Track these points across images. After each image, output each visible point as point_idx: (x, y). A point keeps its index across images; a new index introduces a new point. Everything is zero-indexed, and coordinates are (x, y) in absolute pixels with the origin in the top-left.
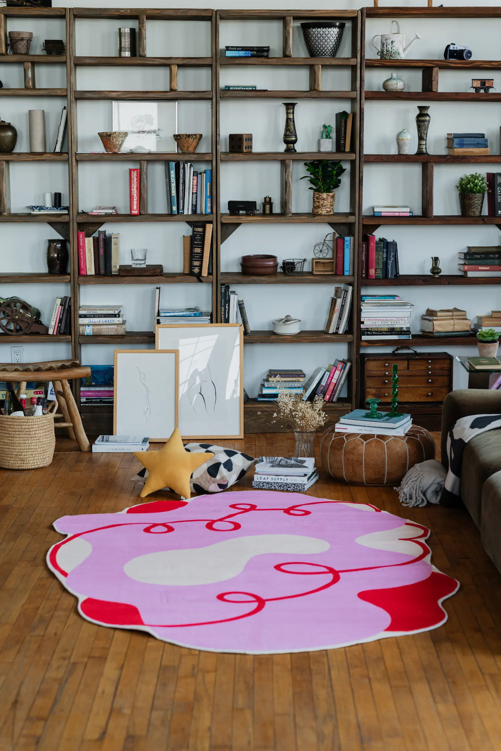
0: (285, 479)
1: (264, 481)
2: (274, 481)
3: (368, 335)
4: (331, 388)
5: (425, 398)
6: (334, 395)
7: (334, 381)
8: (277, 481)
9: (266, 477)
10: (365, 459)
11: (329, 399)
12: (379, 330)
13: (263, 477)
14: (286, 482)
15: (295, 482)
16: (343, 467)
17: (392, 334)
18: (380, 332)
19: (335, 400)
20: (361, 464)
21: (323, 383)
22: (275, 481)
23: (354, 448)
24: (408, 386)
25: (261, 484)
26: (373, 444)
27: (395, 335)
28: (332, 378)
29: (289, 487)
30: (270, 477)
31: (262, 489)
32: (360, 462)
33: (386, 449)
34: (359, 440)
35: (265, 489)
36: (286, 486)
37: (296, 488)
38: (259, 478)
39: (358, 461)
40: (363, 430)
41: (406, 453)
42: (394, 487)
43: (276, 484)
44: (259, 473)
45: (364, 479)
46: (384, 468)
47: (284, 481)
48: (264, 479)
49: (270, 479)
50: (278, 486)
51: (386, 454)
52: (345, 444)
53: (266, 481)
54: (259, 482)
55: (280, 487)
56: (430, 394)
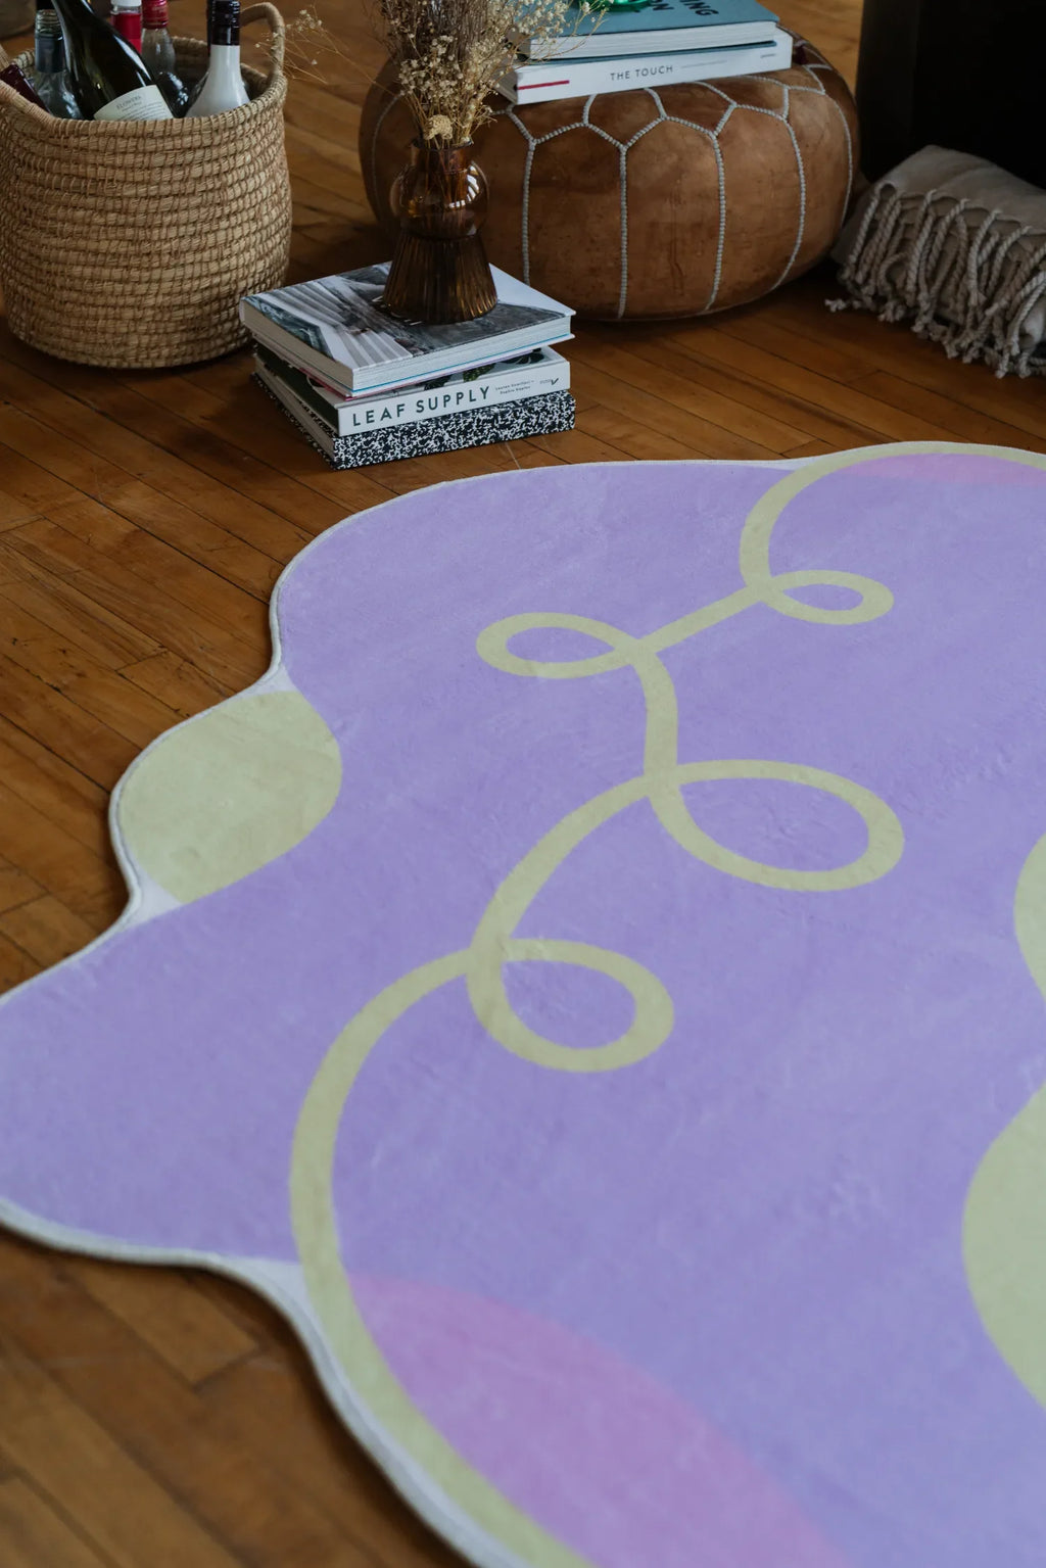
0: (477, 394)
1: (387, 423)
2: (428, 414)
8: (440, 411)
9: (391, 404)
10: (729, 212)
13: (378, 407)
14: (480, 403)
15: (518, 396)
16: (625, 263)
20: (713, 234)
22: (433, 414)
23: (679, 171)
25: (376, 445)
26: (746, 134)
29: (503, 427)
30: (410, 400)
31: (383, 462)
32: (706, 229)
33: (796, 146)
34: (684, 128)
35: (396, 459)
36: (490, 425)
37: (534, 421)
38: (361, 418)
39: (699, 225)
40: (632, 74)
41: (846, 142)
42: (828, 302)
43: (446, 427)
44: (354, 395)
45: (713, 297)
46: (793, 230)
47: (471, 400)
48: (384, 416)
49: (411, 410)
50: (453, 431)
51: (801, 167)
52: (623, 159)
53: (394, 421)
54: (367, 434)
55: (465, 433)
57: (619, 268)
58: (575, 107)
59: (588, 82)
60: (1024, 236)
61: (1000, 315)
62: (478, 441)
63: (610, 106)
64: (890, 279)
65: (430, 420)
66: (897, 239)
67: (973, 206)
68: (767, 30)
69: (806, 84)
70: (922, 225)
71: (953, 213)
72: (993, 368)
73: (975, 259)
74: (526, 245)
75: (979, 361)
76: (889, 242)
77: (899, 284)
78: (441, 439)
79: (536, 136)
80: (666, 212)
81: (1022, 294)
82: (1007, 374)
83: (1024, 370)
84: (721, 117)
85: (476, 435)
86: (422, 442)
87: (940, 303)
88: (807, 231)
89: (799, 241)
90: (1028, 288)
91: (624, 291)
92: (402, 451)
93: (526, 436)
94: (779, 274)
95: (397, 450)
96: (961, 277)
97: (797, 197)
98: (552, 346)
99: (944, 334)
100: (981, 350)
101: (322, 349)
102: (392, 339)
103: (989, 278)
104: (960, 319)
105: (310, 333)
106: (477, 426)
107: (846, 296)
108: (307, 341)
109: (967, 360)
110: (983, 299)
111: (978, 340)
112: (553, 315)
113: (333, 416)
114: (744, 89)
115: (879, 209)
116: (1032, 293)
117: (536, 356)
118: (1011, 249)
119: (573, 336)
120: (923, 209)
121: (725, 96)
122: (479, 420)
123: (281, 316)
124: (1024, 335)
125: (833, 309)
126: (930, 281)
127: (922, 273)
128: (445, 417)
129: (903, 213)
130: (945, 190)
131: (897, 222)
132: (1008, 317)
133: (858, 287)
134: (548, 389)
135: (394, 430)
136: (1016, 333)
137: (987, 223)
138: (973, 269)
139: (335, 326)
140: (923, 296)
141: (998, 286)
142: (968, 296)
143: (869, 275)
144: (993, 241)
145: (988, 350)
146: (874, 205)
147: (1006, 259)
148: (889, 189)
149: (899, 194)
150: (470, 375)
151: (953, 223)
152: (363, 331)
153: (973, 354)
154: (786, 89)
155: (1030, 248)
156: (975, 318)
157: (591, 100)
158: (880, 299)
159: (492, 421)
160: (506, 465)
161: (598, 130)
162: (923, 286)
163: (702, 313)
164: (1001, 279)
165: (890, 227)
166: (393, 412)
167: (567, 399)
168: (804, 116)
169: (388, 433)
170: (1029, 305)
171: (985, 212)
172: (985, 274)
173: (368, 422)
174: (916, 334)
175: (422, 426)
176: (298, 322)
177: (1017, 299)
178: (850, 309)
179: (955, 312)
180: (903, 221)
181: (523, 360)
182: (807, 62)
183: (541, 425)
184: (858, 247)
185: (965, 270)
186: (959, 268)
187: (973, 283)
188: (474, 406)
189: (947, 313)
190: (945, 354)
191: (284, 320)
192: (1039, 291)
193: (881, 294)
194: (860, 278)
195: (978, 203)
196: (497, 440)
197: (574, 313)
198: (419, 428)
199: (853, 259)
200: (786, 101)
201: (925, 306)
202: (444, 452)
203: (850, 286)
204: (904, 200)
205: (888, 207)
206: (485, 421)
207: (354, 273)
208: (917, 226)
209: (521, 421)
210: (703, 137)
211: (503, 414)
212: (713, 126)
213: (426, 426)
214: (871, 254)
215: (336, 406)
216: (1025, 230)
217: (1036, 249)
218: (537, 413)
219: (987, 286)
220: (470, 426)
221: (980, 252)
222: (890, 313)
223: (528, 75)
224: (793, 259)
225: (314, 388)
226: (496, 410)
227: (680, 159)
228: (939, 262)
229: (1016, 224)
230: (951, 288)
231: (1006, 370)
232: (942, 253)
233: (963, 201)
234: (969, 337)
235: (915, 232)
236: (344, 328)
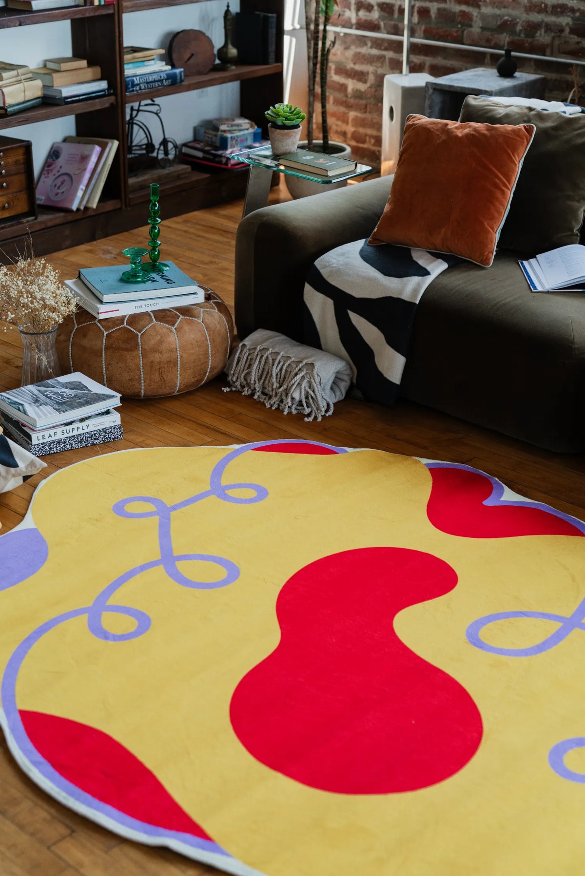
0: (85, 427)
1: (51, 439)
2: (66, 435)
8: (71, 434)
9: (52, 432)
10: (181, 356)
13: (47, 433)
14: (86, 430)
15: (101, 428)
16: (142, 376)
20: (175, 365)
22: (68, 435)
23: (161, 342)
25: (46, 447)
26: (186, 328)
29: (95, 439)
30: (59, 430)
31: (50, 454)
32: (173, 363)
33: (206, 331)
34: (162, 327)
35: (54, 453)
36: (90, 439)
37: (107, 436)
38: (40, 438)
39: (170, 362)
40: (143, 306)
41: (226, 329)
42: (223, 389)
43: (73, 440)
44: (38, 429)
45: (178, 388)
46: (207, 362)
47: (83, 430)
48: (49, 437)
49: (60, 434)
50: (76, 441)
51: (208, 339)
52: (139, 338)
53: (53, 438)
54: (43, 444)
55: (81, 442)
56: (6, 205)
57: (140, 378)
58: (121, 319)
59: (126, 310)
60: (293, 362)
61: (284, 391)
62: (86, 445)
63: (134, 319)
64: (245, 379)
65: (67, 437)
66: (248, 364)
67: (274, 351)
68: (194, 288)
69: (210, 308)
70: (256, 359)
71: (267, 354)
72: (283, 411)
73: (275, 371)
74: (104, 371)
75: (277, 409)
76: (244, 366)
77: (249, 381)
78: (72, 445)
79: (107, 329)
80: (156, 357)
81: (291, 383)
82: (288, 413)
83: (294, 412)
84: (176, 321)
85: (85, 442)
86: (64, 446)
87: (264, 388)
88: (212, 363)
89: (210, 366)
90: (293, 381)
91: (143, 387)
92: (56, 450)
93: (105, 442)
94: (202, 379)
95: (55, 449)
96: (270, 377)
97: (208, 350)
98: (113, 408)
99: (265, 399)
100: (278, 404)
101: (25, 413)
102: (52, 408)
103: (280, 378)
104: (271, 393)
105: (20, 407)
106: (85, 439)
107: (230, 386)
108: (19, 410)
109: (273, 408)
110: (278, 385)
111: (277, 401)
112: (113, 397)
113: (29, 437)
114: (185, 311)
115: (241, 353)
116: (295, 382)
117: (108, 412)
118: (287, 367)
119: (121, 404)
120: (256, 353)
121: (178, 314)
122: (86, 437)
123: (9, 401)
124: (293, 399)
125: (225, 391)
126: (259, 379)
127: (256, 377)
128: (73, 436)
129: (249, 354)
130: (265, 345)
131: (247, 358)
132: (287, 392)
133: (234, 382)
134: (112, 424)
135: (53, 442)
136: (290, 397)
137: (279, 357)
138: (274, 375)
139: (30, 404)
140: (257, 385)
141: (284, 381)
142: (273, 385)
143: (238, 378)
144: (281, 364)
145: (281, 404)
146: (239, 351)
147: (286, 370)
148: (244, 345)
149: (248, 347)
150: (82, 420)
151: (267, 358)
152: (41, 405)
153: (275, 406)
154: (202, 310)
155: (294, 366)
156: (276, 392)
157: (127, 317)
158: (243, 387)
159: (91, 437)
160: (97, 454)
161: (130, 328)
162: (257, 382)
163: (174, 394)
164: (285, 378)
165: (245, 360)
166: (53, 435)
167: (120, 428)
168: (209, 320)
169: (51, 443)
170: (294, 387)
171: (277, 353)
172: (279, 376)
173: (43, 439)
174: (255, 399)
175: (64, 440)
176: (15, 403)
177: (290, 385)
178: (231, 391)
179: (268, 390)
180: (249, 358)
181: (102, 414)
182: (211, 299)
183: (110, 438)
184: (234, 368)
185: (271, 375)
186: (269, 374)
187: (274, 380)
188: (84, 431)
189: (266, 391)
190: (266, 406)
191: (10, 402)
192: (298, 382)
193: (242, 385)
194: (234, 379)
195: (276, 350)
196: (93, 444)
197: (121, 395)
198: (63, 441)
199: (232, 372)
200: (202, 315)
201: (258, 389)
202: (73, 449)
203: (231, 382)
204: (249, 350)
205: (244, 352)
206: (88, 437)
207: (38, 384)
208: (254, 359)
209: (102, 437)
210: (169, 329)
211: (95, 434)
212: (173, 325)
213: (66, 440)
214: (238, 370)
215: (30, 434)
216: (292, 360)
217: (296, 367)
218: (108, 433)
219: (280, 380)
220: (82, 439)
221: (276, 368)
222: (246, 392)
223: (102, 308)
224: (208, 373)
225: (23, 427)
226: (92, 433)
227: (161, 337)
228: (263, 372)
229: (289, 358)
230: (267, 382)
231: (287, 412)
232: (264, 369)
233: (270, 350)
234: (275, 400)
235: (254, 361)
236: (34, 404)
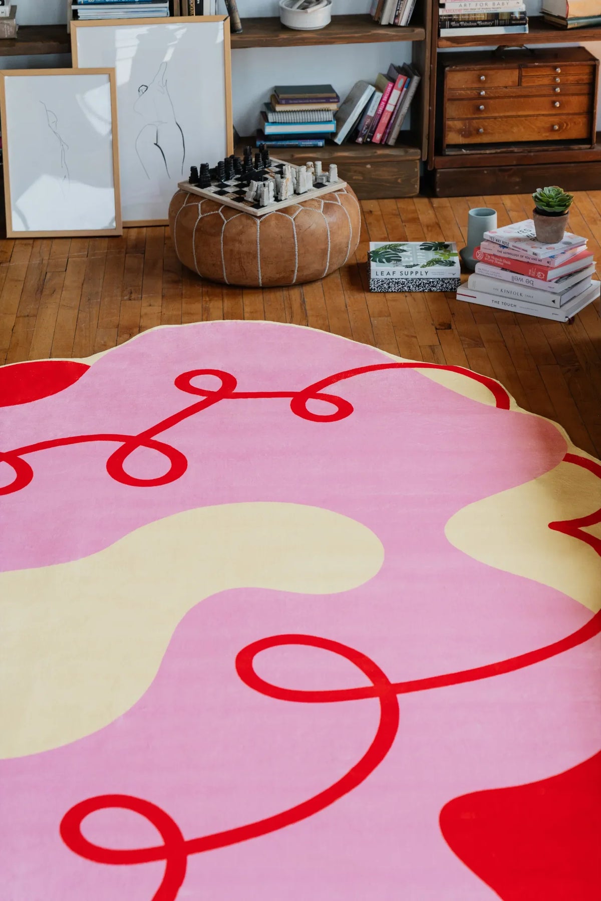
3: (451, 27)
4: (385, 119)
5: (547, 134)
6: (390, 134)
7: (390, 108)
11: (382, 140)
12: (471, 18)
15: (440, 277)
17: (493, 25)
18: (473, 22)
19: (391, 142)
21: (371, 112)
24: (520, 113)
27: (499, 25)
28: (387, 103)
29: (433, 286)
30: (399, 270)
31: (387, 291)
35: (392, 291)
36: (428, 285)
37: (443, 287)
47: (421, 275)
48: (388, 275)
49: (398, 274)
53: (391, 277)
55: (418, 286)
56: (557, 127)
65: (408, 279)
78: (410, 287)
85: (422, 287)
86: (402, 287)
93: (441, 292)
106: (423, 284)
134: (452, 276)
166: (391, 273)
167: (458, 281)
183: (446, 289)
188: (423, 277)
206: (426, 283)
209: (439, 285)
211: (433, 282)
218: (446, 284)
220: (421, 284)
226: (431, 280)
